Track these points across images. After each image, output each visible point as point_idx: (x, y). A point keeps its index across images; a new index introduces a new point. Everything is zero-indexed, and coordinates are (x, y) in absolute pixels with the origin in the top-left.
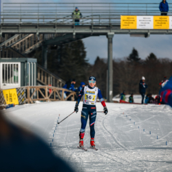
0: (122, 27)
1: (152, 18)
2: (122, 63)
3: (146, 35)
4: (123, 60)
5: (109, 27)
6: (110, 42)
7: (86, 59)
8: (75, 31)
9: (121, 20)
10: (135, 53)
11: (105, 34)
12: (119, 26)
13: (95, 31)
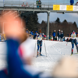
1: (66, 6)
3: (63, 13)
4: (53, 22)
5: (48, 9)
6: (48, 15)
7: (38, 21)
8: (34, 10)
9: (53, 7)
11: (47, 12)
12: (53, 9)
13: (42, 11)
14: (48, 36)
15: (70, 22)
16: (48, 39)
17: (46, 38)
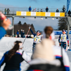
0: (17, 15)
1: (26, 12)
2: (16, 25)
3: (24, 17)
4: (16, 24)
5: (13, 15)
6: (13, 19)
10: (20, 22)
11: (12, 17)
12: (16, 14)
13: (9, 16)
14: (13, 34)
15: (29, 24)
16: (13, 36)
17: (12, 36)
